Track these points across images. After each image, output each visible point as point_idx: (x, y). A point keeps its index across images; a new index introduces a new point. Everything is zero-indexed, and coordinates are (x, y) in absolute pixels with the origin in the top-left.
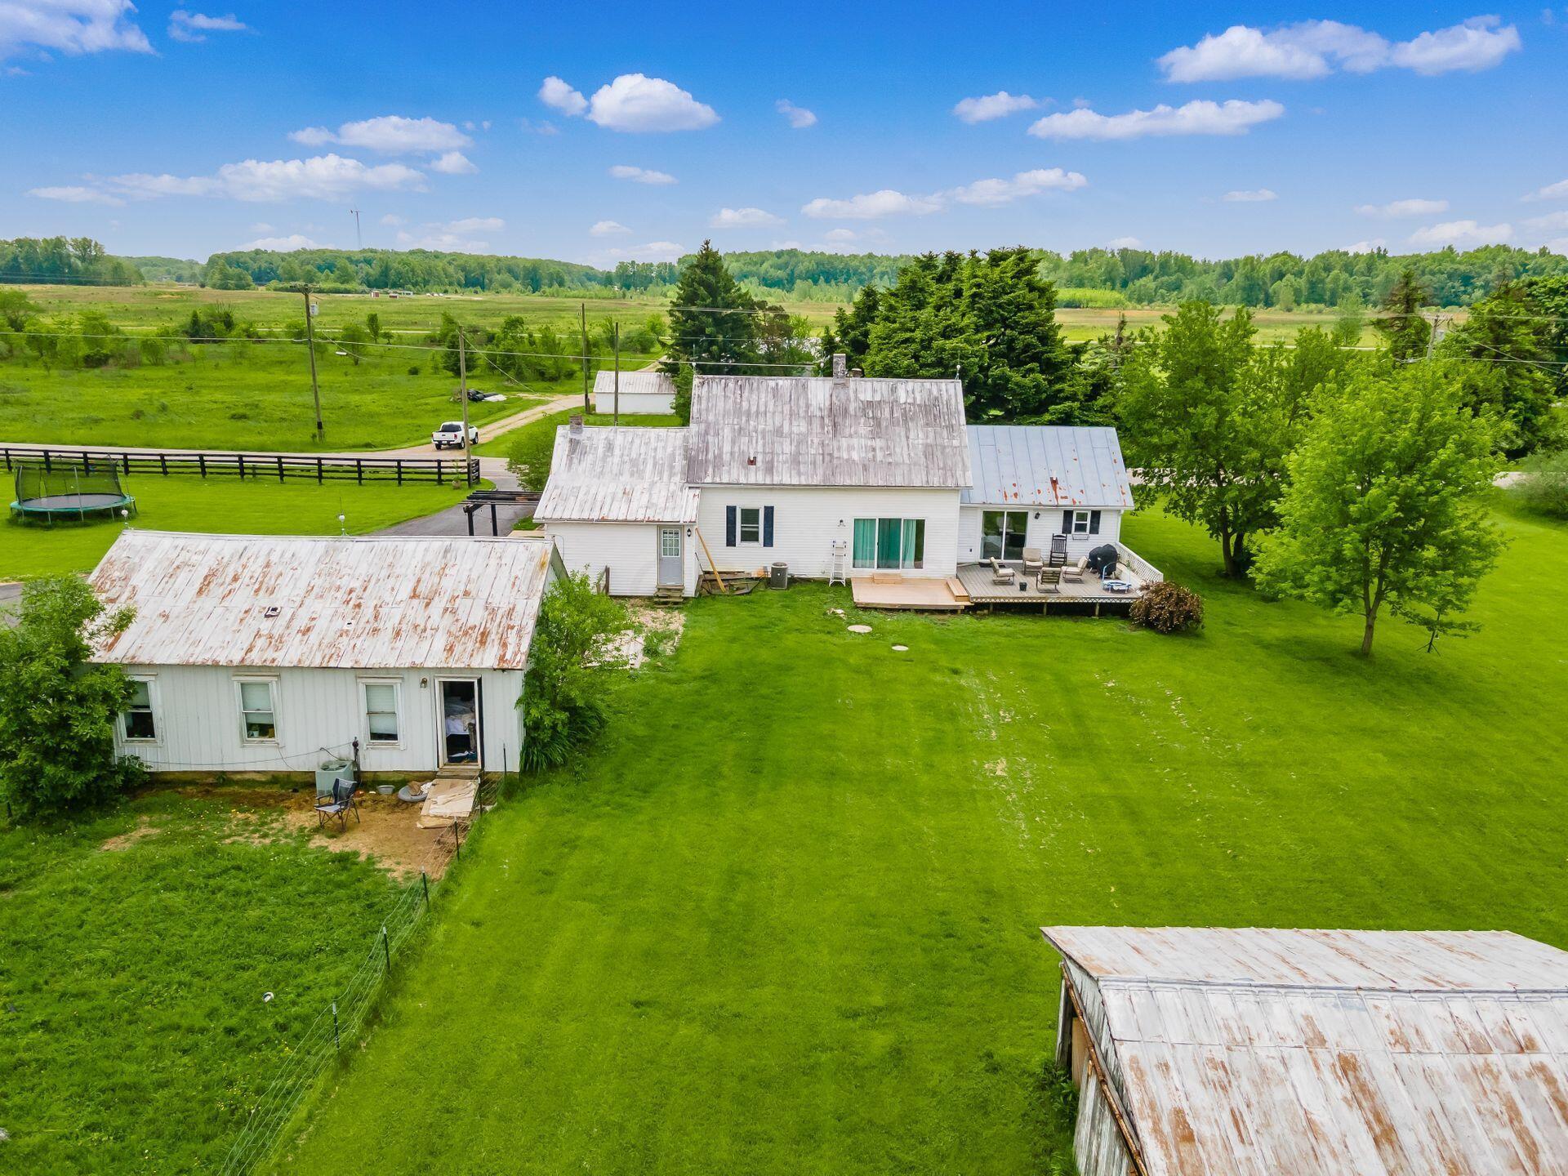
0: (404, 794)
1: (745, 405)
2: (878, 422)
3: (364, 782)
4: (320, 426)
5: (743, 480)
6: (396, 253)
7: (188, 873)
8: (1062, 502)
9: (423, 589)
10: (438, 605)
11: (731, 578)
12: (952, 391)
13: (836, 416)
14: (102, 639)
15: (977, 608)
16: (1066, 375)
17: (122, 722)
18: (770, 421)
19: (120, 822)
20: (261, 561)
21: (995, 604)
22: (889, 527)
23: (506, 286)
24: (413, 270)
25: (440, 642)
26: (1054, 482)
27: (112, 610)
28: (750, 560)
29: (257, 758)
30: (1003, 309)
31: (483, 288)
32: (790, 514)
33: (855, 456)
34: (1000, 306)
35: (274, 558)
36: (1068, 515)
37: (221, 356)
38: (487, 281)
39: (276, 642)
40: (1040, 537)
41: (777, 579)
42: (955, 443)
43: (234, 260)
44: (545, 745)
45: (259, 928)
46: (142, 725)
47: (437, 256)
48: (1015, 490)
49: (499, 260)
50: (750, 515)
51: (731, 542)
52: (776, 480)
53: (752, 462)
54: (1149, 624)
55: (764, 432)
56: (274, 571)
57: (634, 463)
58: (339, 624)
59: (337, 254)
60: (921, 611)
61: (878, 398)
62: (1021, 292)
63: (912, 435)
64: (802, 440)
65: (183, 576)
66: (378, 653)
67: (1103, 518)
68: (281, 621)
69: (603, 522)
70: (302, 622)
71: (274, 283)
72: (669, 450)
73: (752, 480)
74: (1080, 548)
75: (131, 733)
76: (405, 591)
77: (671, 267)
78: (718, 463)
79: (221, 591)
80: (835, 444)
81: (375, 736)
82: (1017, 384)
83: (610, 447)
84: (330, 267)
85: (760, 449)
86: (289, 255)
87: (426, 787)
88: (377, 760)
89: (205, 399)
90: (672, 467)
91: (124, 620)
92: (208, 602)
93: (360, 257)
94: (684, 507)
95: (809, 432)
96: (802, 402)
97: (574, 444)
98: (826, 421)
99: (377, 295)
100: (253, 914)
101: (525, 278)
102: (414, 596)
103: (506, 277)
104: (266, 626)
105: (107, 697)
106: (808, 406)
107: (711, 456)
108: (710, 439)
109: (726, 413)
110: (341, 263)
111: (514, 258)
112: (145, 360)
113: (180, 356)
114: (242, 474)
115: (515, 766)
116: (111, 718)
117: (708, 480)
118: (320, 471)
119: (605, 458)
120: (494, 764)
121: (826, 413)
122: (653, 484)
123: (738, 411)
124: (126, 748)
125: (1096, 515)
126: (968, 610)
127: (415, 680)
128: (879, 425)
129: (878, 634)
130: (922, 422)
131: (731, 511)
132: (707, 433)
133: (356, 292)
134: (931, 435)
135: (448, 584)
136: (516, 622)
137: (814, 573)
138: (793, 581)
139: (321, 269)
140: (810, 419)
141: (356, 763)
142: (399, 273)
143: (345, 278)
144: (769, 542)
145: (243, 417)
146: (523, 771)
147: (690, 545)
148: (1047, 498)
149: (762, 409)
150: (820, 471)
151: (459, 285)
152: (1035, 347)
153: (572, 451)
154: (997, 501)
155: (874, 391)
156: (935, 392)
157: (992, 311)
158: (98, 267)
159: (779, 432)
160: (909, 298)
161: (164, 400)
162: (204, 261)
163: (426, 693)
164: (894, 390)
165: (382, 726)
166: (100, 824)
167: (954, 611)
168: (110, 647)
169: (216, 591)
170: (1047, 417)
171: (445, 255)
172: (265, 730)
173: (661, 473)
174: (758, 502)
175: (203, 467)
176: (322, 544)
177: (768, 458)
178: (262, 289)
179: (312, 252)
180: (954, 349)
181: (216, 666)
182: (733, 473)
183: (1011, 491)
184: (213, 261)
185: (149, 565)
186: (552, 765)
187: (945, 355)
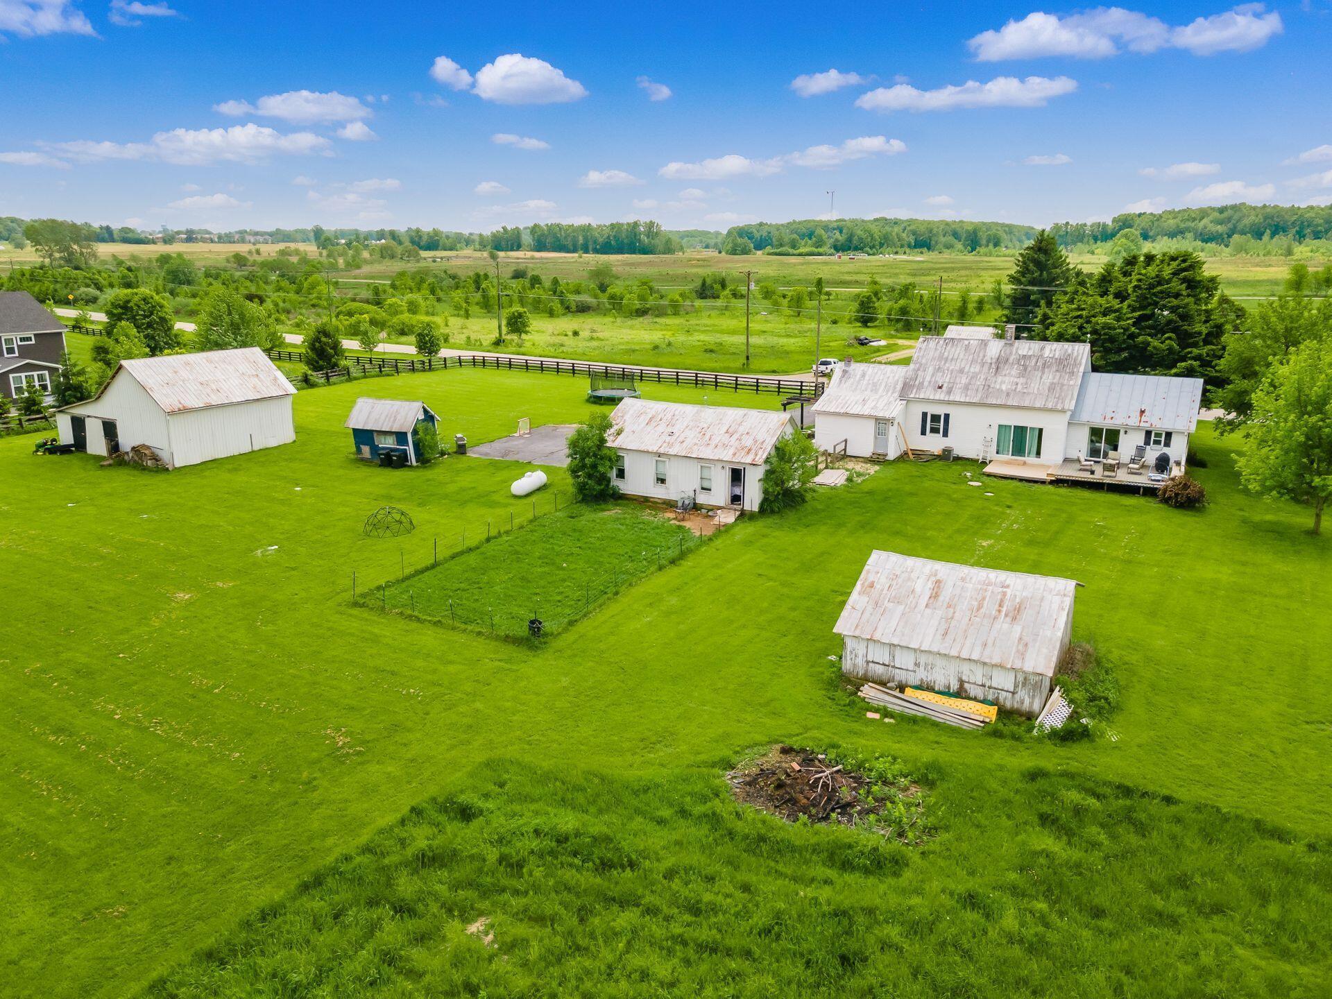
0: (710, 513)
1: (946, 354)
2: (1025, 368)
3: (696, 507)
4: (748, 358)
5: (931, 397)
6: (863, 221)
7: (628, 522)
8: (1142, 424)
9: (730, 430)
10: (735, 437)
11: (918, 454)
12: (1082, 351)
13: (999, 364)
14: (612, 438)
15: (1058, 482)
16: (1198, 342)
17: (614, 472)
18: (958, 365)
19: (610, 507)
20: (672, 414)
21: (1073, 481)
22: (1020, 431)
23: (949, 247)
24: (872, 236)
25: (732, 451)
26: (1142, 412)
27: (615, 428)
28: (934, 444)
29: (658, 493)
30: (1156, 296)
31: (929, 249)
32: (959, 418)
33: (1004, 387)
34: (1154, 294)
35: (677, 413)
36: (1148, 433)
37: (714, 308)
38: (933, 242)
39: (670, 445)
40: (1128, 445)
41: (946, 456)
42: (1071, 383)
43: (743, 232)
44: (772, 502)
45: (645, 538)
46: (621, 474)
47: (896, 222)
48: (1113, 415)
49: (947, 224)
50: (936, 418)
51: (923, 433)
52: (951, 398)
53: (940, 387)
54: (1166, 501)
55: (952, 371)
56: (676, 418)
57: (875, 385)
58: (696, 441)
59: (819, 224)
60: (1021, 480)
61: (1031, 353)
62: (1176, 285)
63: (1044, 377)
64: (975, 376)
65: (642, 417)
66: (707, 453)
67: (1174, 437)
68: (674, 437)
69: (846, 415)
70: (681, 439)
71: (769, 249)
72: (896, 378)
73: (937, 398)
74: (1152, 455)
75: (617, 476)
76: (724, 430)
77: (1105, 225)
78: (921, 385)
79: (655, 424)
80: (994, 379)
81: (703, 489)
82: (1155, 348)
83: (863, 375)
84: (810, 235)
85: (947, 380)
86: (782, 225)
87: (719, 512)
88: (702, 499)
89: (694, 338)
90: (895, 388)
91: (619, 433)
92: (649, 428)
93: (835, 225)
94: (892, 408)
95: (980, 372)
96: (981, 355)
97: (845, 372)
98: (993, 366)
99: (840, 257)
100: (644, 535)
101: (966, 240)
102: (727, 432)
103: (950, 239)
104: (668, 439)
105: (610, 460)
106: (984, 356)
107: (917, 382)
108: (920, 373)
109: (933, 359)
110: (820, 231)
111: (961, 222)
112: (669, 312)
113: (689, 309)
114: (697, 384)
115: (756, 508)
116: (611, 468)
117: (912, 396)
118: (737, 384)
119: (860, 380)
120: (747, 507)
121: (994, 361)
122: (881, 396)
123: (941, 357)
124: (615, 482)
125: (1169, 435)
126: (1052, 482)
127: (720, 465)
128: (1025, 369)
129: (985, 488)
130: (1054, 369)
131: (925, 415)
132: (919, 370)
133: (825, 255)
134: (1058, 377)
135: (741, 429)
136: (764, 446)
137: (972, 455)
138: (958, 459)
139: (802, 236)
140: (983, 364)
141: (694, 499)
142: (861, 239)
143: (819, 244)
144: (945, 434)
145: (711, 351)
146: (760, 512)
147: (893, 431)
148: (1134, 421)
149: (956, 357)
150: (979, 395)
151: (909, 246)
152: (1176, 322)
153: (843, 376)
154: (1099, 422)
155: (1030, 349)
156: (1069, 351)
157: (1147, 298)
158: (656, 241)
159: (961, 371)
160: (1100, 286)
161: (672, 339)
162: (725, 232)
163: (723, 471)
164: (1043, 349)
165: (706, 485)
166: (603, 506)
167: (1043, 482)
168: (614, 441)
169: (653, 424)
170: (1174, 371)
171: (903, 222)
172: (663, 481)
173: (888, 391)
174: (940, 410)
175: (678, 379)
176: (697, 408)
177: (951, 385)
178: (759, 252)
179: (800, 223)
180: (1104, 323)
181: (648, 452)
182: (929, 393)
183: (1108, 416)
184: (729, 233)
185: (631, 412)
186: (773, 512)
187: (1098, 327)
